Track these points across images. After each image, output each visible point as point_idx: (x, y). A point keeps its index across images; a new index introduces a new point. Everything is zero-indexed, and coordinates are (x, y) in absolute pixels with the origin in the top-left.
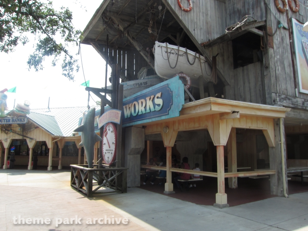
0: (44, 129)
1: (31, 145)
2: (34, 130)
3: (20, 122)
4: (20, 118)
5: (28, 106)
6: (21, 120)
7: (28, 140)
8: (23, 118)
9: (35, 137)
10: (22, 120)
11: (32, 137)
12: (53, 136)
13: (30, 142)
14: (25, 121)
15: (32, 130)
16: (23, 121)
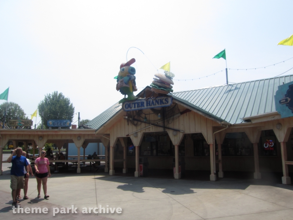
0: (201, 113)
1: (176, 140)
2: (179, 117)
3: (161, 104)
4: (159, 98)
5: (170, 78)
6: (162, 102)
7: (171, 134)
8: (165, 98)
9: (181, 128)
10: (164, 101)
11: (176, 127)
12: (220, 123)
13: (175, 135)
14: (168, 102)
15: (175, 116)
16: (165, 103)
